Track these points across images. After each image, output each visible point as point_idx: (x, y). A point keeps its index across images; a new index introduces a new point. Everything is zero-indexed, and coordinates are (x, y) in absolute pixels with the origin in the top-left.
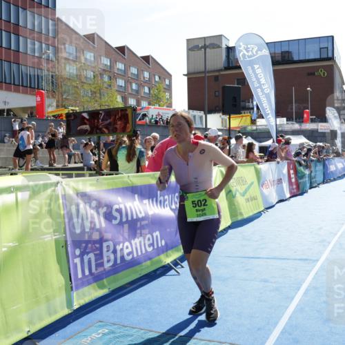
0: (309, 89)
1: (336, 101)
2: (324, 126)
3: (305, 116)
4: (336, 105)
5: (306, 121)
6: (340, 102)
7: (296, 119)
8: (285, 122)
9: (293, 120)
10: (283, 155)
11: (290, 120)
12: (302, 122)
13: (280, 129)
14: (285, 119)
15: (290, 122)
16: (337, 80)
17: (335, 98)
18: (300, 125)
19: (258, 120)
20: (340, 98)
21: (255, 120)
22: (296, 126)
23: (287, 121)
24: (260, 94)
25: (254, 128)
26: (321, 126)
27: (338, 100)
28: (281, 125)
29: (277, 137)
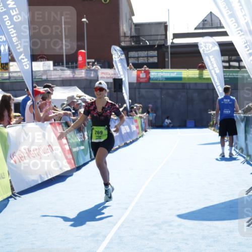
0: (84, 20)
1: (122, 39)
2: (106, 73)
3: (80, 58)
4: (123, 44)
5: (81, 67)
6: (128, 39)
7: (67, 63)
8: (52, 68)
9: (63, 65)
10: (42, 115)
11: (59, 65)
12: (76, 67)
13: (44, 77)
14: (51, 63)
15: (58, 68)
16: (124, 9)
17: (122, 34)
18: (74, 72)
19: (11, 64)
20: (128, 34)
21: (7, 64)
22: (68, 74)
23: (54, 65)
24: (8, 23)
25: (6, 75)
26: (103, 73)
27: (125, 36)
28: (45, 72)
29: (33, 87)
